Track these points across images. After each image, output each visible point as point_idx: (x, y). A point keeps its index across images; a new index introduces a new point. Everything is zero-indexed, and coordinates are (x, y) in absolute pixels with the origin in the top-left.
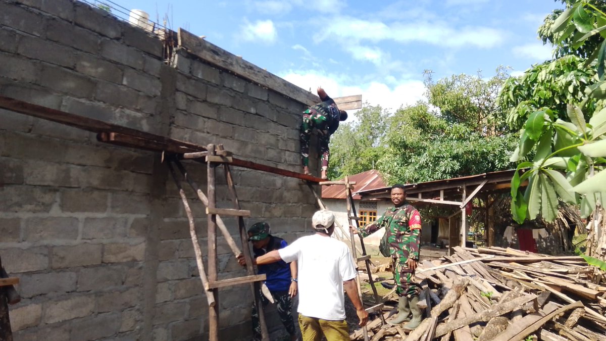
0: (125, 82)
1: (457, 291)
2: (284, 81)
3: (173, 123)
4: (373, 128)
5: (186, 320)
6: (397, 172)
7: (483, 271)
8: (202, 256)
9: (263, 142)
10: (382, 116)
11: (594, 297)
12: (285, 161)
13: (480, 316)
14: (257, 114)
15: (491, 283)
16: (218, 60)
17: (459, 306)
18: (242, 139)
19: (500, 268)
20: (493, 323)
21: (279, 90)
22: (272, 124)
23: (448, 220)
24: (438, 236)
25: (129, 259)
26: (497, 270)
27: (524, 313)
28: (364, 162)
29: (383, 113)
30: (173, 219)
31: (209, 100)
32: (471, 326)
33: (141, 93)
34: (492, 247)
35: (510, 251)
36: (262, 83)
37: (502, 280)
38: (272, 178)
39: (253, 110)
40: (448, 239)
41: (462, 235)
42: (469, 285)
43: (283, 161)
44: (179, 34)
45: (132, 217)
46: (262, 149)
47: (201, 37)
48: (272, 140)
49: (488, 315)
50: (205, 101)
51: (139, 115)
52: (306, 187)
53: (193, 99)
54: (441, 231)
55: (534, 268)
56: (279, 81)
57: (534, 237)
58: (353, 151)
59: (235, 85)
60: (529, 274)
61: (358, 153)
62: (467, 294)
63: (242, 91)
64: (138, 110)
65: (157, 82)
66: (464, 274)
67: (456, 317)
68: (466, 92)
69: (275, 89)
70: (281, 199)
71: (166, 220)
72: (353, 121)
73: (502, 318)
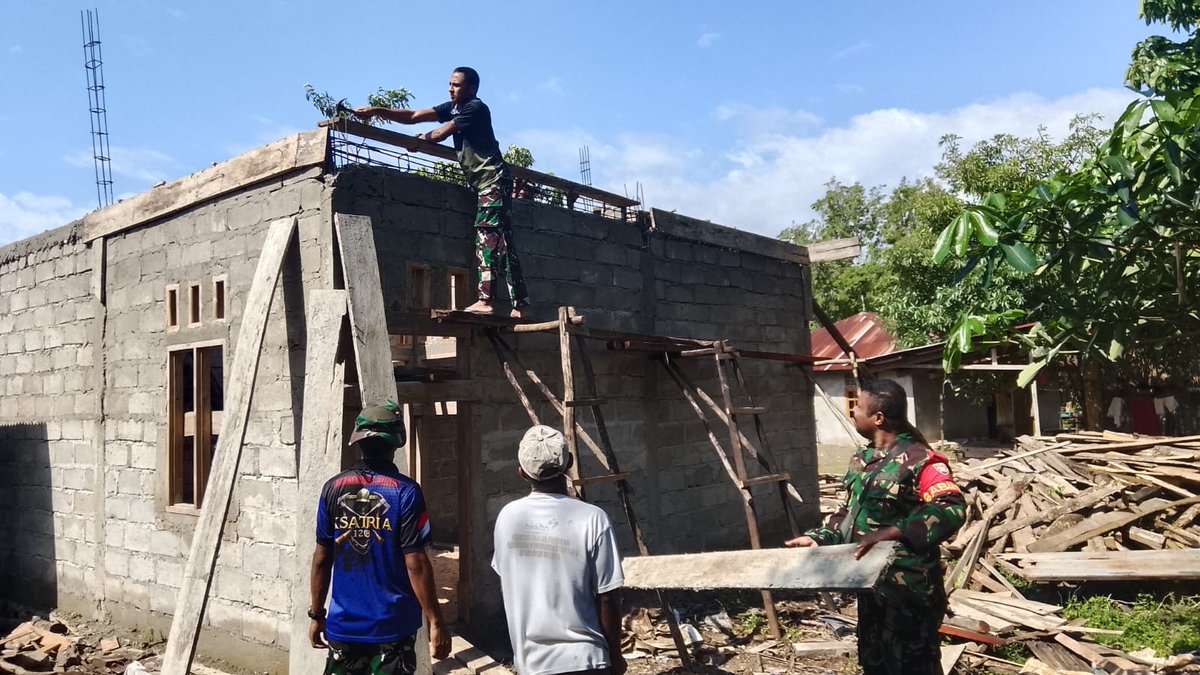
0: (615, 283)
1: (1016, 490)
3: (655, 316)
4: (852, 227)
5: (689, 536)
6: (912, 315)
7: (1062, 466)
8: (728, 458)
9: (741, 320)
10: (867, 203)
12: (767, 339)
13: (1046, 512)
14: (731, 286)
15: (1069, 481)
16: (687, 233)
17: (1018, 507)
18: (718, 320)
19: (1089, 461)
20: (1062, 520)
22: (748, 294)
23: (1009, 396)
24: (998, 423)
25: (636, 468)
26: (1083, 463)
27: (1106, 509)
28: (841, 296)
29: (867, 198)
30: (666, 423)
31: (684, 282)
32: (1034, 526)
33: (628, 291)
34: (1082, 432)
35: (1108, 435)
36: (733, 246)
37: (1089, 476)
38: (756, 363)
39: (726, 283)
40: (1011, 426)
41: (1033, 419)
42: (1033, 482)
43: (764, 339)
44: (652, 215)
45: (634, 424)
46: (741, 328)
48: (750, 315)
49: (1056, 513)
50: (680, 284)
51: (628, 314)
53: (670, 284)
54: (1001, 414)
55: (1144, 456)
57: (1158, 412)
58: (817, 279)
59: (705, 257)
60: (1131, 466)
61: (828, 282)
62: (1031, 493)
63: (714, 262)
64: (626, 310)
65: (639, 274)
66: (1031, 471)
67: (1015, 518)
68: (1023, 166)
69: (747, 250)
70: (767, 390)
71: (661, 425)
72: (813, 221)
73: (1075, 515)
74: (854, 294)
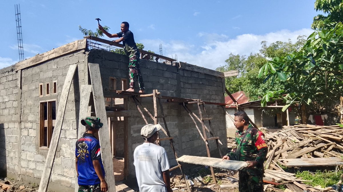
0: (169, 83)
1: (283, 141)
2: (209, 69)
3: (181, 92)
4: (237, 67)
6: (253, 92)
7: (295, 134)
8: (201, 132)
9: (205, 93)
11: (340, 140)
13: (291, 148)
14: (202, 84)
15: (297, 138)
16: (190, 69)
17: (283, 146)
18: (198, 93)
19: (303, 133)
20: (295, 149)
21: (208, 73)
22: (207, 86)
23: (281, 114)
24: (278, 122)
25: (175, 135)
26: (301, 133)
27: (308, 146)
28: (234, 86)
29: (241, 59)
30: (184, 123)
32: (287, 151)
33: (173, 85)
34: (301, 125)
35: (308, 125)
36: (203, 72)
37: (303, 137)
38: (209, 105)
40: (281, 123)
41: (287, 121)
42: (287, 139)
43: (212, 99)
44: (180, 64)
45: (175, 123)
46: (205, 96)
47: (185, 62)
48: (208, 92)
49: (294, 147)
50: (188, 83)
51: (173, 92)
52: (220, 107)
53: (185, 83)
54: (278, 120)
55: (318, 131)
56: (207, 70)
57: (322, 119)
58: (227, 82)
59: (195, 75)
60: (315, 134)
61: (230, 82)
62: (287, 142)
63: (197, 77)
64: (172, 90)
65: (176, 80)
66: (287, 136)
67: (282, 149)
68: (284, 50)
69: (207, 73)
70: (212, 113)
71: (182, 123)
72: (226, 65)
73: (299, 148)
74: (237, 86)
